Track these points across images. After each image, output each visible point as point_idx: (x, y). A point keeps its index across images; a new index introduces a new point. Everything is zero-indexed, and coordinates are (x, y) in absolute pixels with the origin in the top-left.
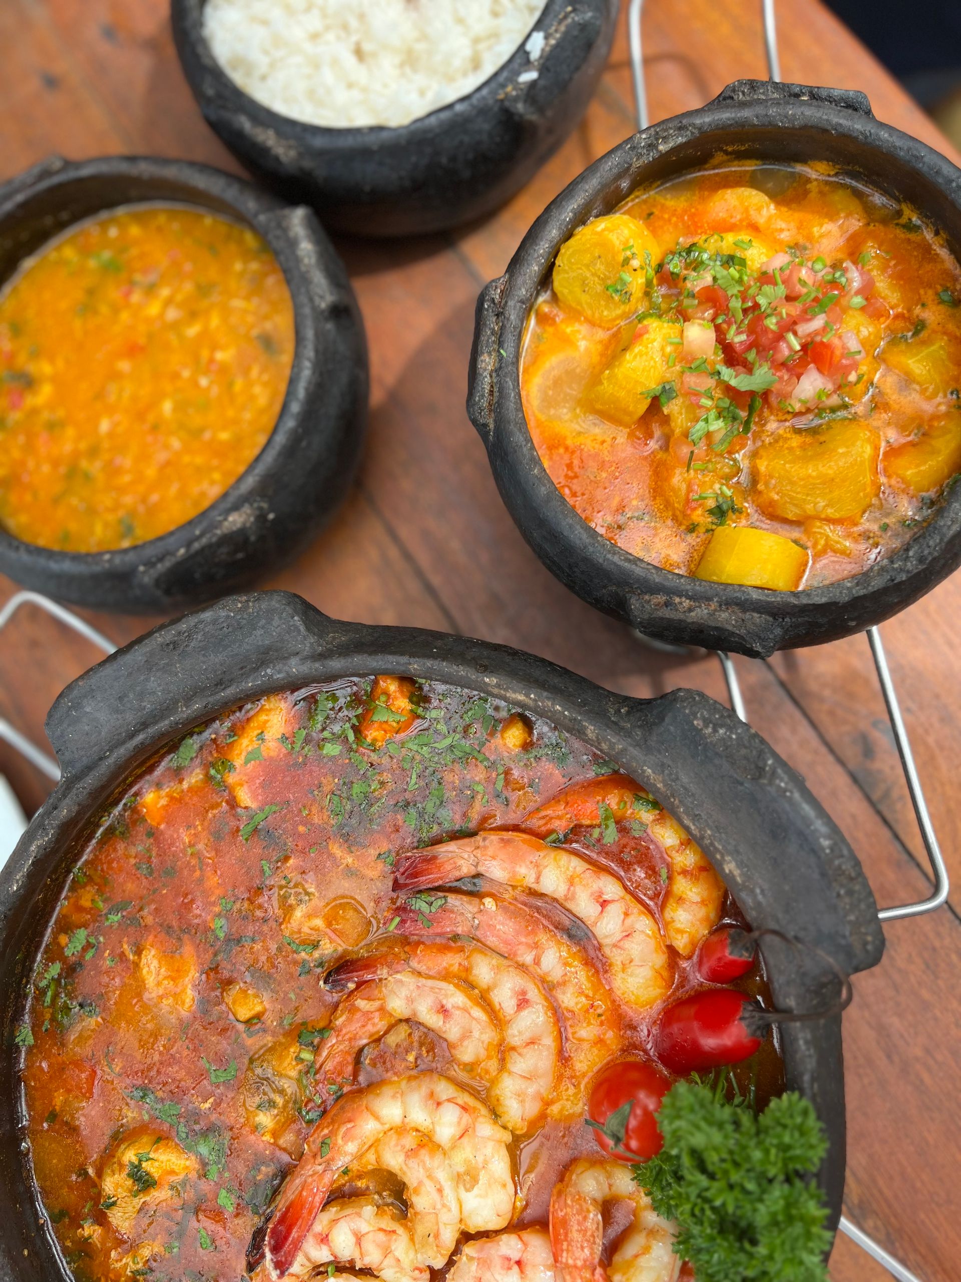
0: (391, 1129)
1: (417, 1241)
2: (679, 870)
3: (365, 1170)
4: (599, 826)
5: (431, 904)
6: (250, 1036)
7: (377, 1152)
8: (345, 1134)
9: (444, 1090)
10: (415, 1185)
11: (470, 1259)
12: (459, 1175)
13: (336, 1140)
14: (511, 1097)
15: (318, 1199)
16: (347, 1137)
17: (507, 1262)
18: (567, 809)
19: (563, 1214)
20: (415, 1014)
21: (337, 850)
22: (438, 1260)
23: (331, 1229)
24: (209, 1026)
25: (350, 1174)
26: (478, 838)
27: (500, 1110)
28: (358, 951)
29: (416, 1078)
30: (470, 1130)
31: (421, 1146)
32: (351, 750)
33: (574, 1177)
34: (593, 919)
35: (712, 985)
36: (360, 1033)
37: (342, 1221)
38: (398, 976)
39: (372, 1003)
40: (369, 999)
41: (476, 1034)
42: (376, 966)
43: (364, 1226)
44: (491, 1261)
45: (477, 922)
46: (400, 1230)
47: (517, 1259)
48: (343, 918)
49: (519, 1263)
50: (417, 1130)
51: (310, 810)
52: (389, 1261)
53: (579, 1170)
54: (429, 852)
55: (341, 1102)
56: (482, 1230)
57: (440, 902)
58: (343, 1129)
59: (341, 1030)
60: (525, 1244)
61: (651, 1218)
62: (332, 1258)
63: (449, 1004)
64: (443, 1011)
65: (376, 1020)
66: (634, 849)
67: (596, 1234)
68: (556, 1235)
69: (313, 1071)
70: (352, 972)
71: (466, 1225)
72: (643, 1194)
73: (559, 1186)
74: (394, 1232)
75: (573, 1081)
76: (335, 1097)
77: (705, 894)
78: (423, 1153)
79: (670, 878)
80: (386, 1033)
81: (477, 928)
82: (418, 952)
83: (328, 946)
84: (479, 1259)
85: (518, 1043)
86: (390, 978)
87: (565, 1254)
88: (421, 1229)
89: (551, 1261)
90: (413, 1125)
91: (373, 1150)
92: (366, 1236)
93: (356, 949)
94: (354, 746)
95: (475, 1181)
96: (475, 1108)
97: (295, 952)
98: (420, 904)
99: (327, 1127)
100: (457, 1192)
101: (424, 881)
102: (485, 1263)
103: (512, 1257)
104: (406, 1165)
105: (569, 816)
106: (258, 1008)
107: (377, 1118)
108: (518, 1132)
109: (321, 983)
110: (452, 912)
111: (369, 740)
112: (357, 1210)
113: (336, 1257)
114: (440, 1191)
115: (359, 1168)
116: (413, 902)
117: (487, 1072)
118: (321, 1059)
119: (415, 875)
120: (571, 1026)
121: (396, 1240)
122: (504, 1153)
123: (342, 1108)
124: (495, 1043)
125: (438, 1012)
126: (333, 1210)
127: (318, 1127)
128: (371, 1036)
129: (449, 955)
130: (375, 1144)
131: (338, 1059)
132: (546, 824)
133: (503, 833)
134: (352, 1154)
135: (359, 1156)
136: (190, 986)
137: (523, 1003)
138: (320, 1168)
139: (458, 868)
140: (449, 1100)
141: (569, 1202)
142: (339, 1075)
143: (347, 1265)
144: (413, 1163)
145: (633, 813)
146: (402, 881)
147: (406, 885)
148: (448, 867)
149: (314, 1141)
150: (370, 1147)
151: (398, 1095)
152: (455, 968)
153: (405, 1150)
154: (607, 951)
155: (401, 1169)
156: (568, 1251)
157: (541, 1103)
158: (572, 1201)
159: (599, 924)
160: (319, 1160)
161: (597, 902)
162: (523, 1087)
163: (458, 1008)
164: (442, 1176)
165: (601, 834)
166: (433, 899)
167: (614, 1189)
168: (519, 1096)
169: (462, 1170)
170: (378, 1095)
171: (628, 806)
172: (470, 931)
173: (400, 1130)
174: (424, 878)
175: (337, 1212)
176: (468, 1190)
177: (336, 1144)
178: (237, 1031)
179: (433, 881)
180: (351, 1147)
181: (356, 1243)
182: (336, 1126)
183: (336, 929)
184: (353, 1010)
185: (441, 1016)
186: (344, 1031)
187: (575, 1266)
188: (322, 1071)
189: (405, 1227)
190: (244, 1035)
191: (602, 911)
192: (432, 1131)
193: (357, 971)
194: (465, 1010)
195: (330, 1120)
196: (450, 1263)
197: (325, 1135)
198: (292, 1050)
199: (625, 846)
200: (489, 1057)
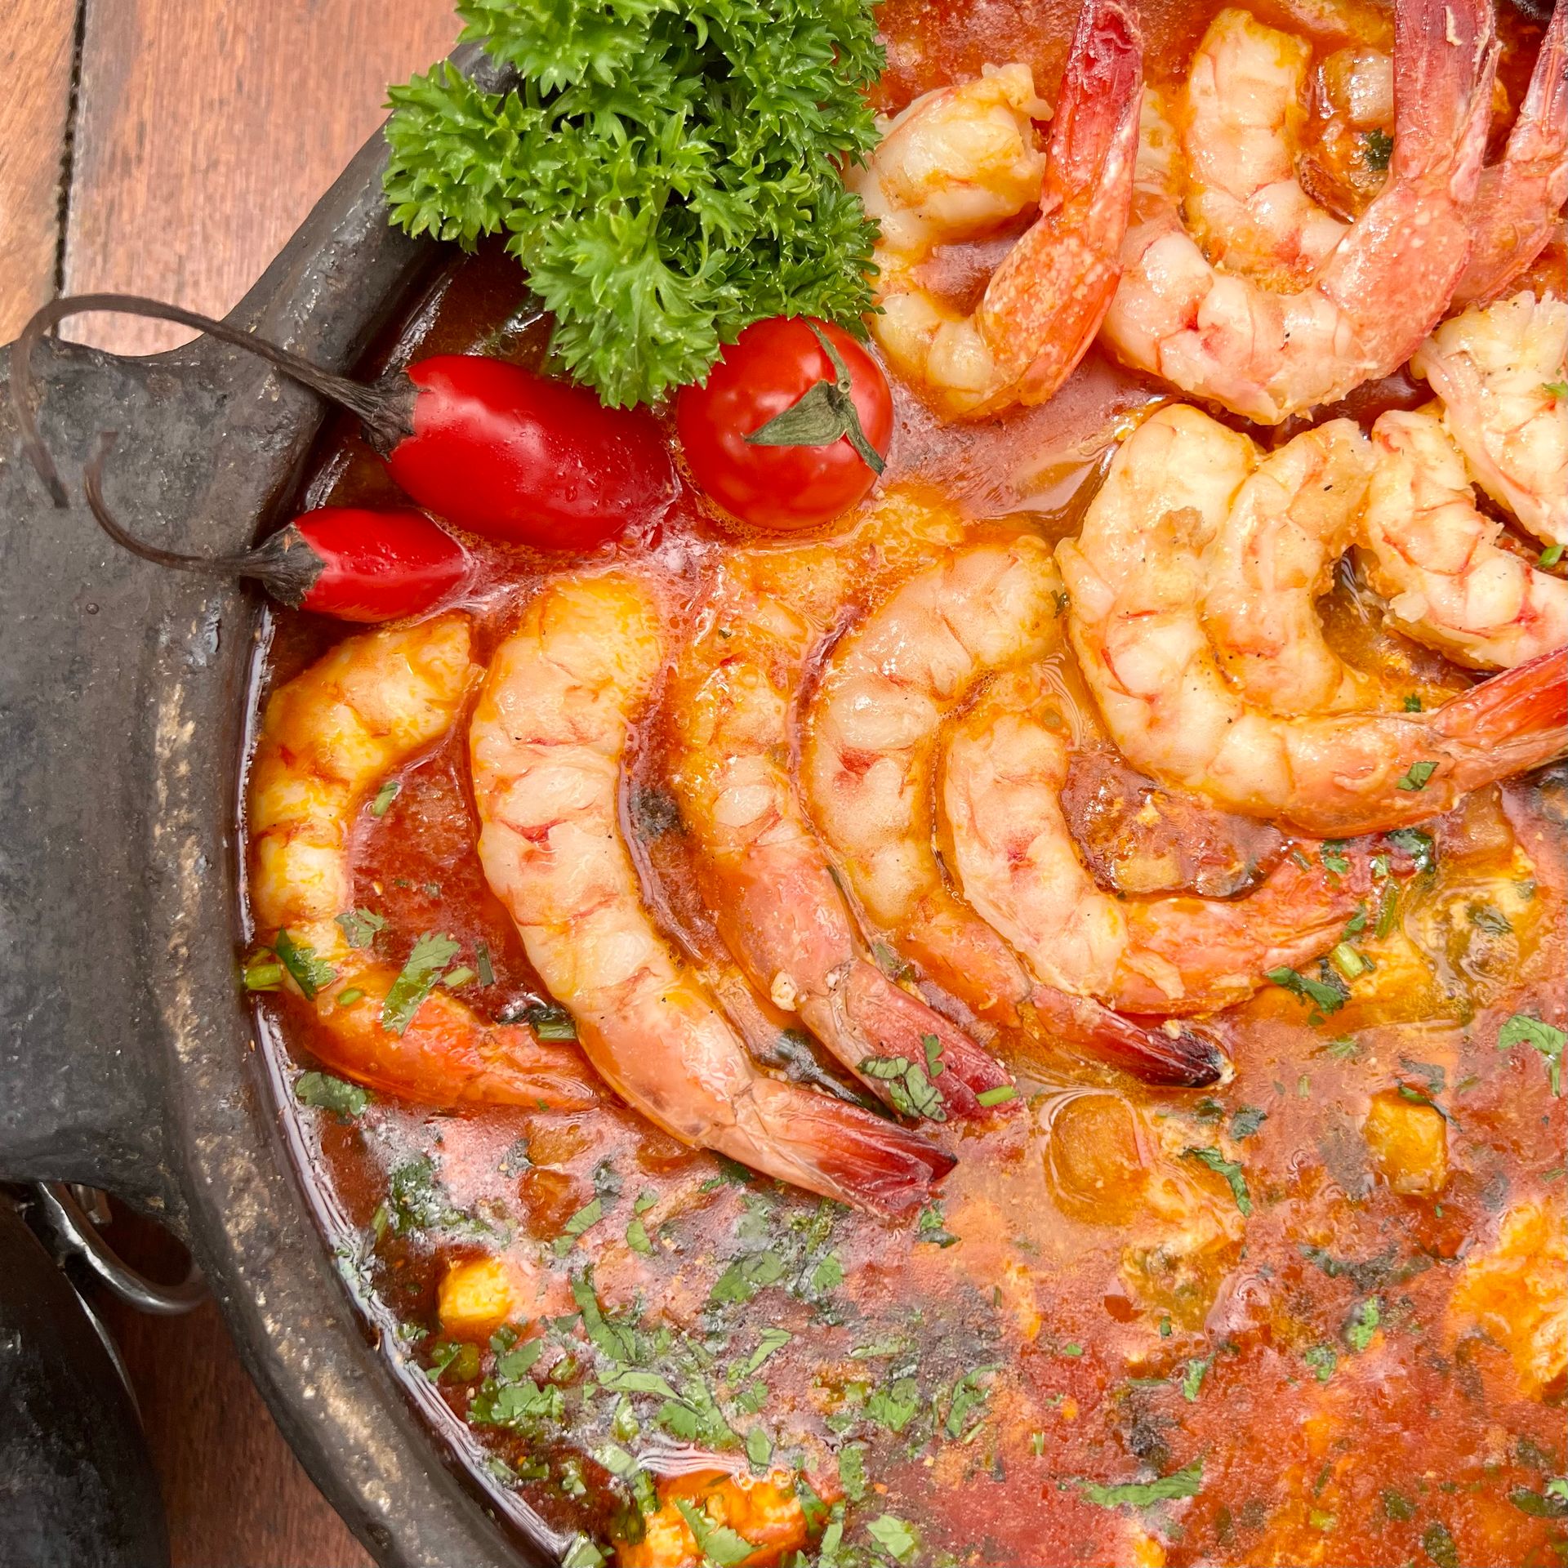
0: (1276, 716)
1: (1359, 495)
2: (339, 790)
3: (1376, 680)
4: (440, 986)
5: (900, 1079)
6: (1437, 1072)
7: (1329, 696)
8: (1363, 774)
9: (1125, 716)
10: (1294, 591)
11: (1277, 395)
12: (1199, 550)
13: (1387, 775)
14: (1007, 613)
15: (1494, 696)
16: (1362, 764)
17: (1214, 343)
18: (478, 1067)
19: (1049, 348)
20: (1081, 890)
21: (1026, 1316)
22: (1341, 437)
23: (1503, 628)
24: (1507, 1144)
25: (1407, 692)
26: (706, 1142)
27: (1047, 606)
28: (1117, 1083)
29: (1166, 773)
30: (1122, 613)
31: (1238, 650)
32: (852, 1507)
33: (988, 394)
34: (589, 822)
35: (451, 532)
36: (1212, 931)
37: (1472, 626)
38: (1064, 984)
39: (1149, 973)
40: (1151, 983)
41: (989, 773)
42: (1097, 1034)
43: (1439, 590)
44: (1241, 365)
45: (832, 979)
46: (1375, 533)
47: (1190, 333)
48: (1102, 1170)
49: (1193, 326)
50: (1227, 681)
51: (1026, 1437)
52: (1431, 498)
53: (972, 400)
54: (833, 1186)
55: (1339, 830)
56: (1225, 429)
57: (880, 1069)
58: (1361, 784)
59: (1247, 962)
60: (1157, 347)
61: (895, 226)
62: (1537, 576)
63: (1000, 864)
64: (1019, 858)
65: (1163, 933)
66: (406, 891)
67: (1012, 270)
68: (1086, 318)
69: (1356, 925)
70: (1149, 1058)
71: (1249, 458)
72: (884, 276)
73: (1029, 400)
74: (1387, 539)
75: (867, 557)
76: (1345, 849)
77: (317, 708)
78: (1240, 635)
79: (375, 787)
80: (1162, 894)
81: (840, 966)
82: (994, 1001)
83: (1169, 1136)
84: (1262, 384)
85: (919, 698)
86: (1084, 992)
87: (1091, 278)
88: (1335, 509)
89: (1124, 287)
90: (1227, 696)
91: (1336, 705)
92: (1445, 568)
93: (1117, 1093)
94: (839, 1510)
95: (1171, 521)
96: (1089, 643)
97: (1245, 1171)
98: (921, 1094)
99: (1390, 808)
100: (1224, 526)
101: (879, 1135)
102: (1254, 367)
103: (1199, 345)
104: (1286, 636)
105: (486, 1052)
106: (1388, 1111)
107: (1285, 756)
108: (1040, 543)
109: (1227, 1077)
110: (868, 1033)
111: (796, 1505)
112: (1432, 625)
113: (1528, 572)
114: (1252, 549)
115: (1383, 691)
116: (932, 1106)
117: (1022, 688)
118: (1323, 935)
119: (887, 1159)
120: (797, 656)
121: (1395, 523)
122: (1089, 530)
123: (1342, 819)
124: (965, 730)
125: (1031, 864)
126: (1479, 655)
127: (1411, 820)
128: (1196, 910)
129: (938, 951)
130: (1324, 711)
131: (1289, 913)
132: (548, 1068)
133: (647, 1114)
134: (1375, 729)
135: (1366, 712)
136: (1497, 1250)
137: (855, 764)
138: (1452, 747)
139: (787, 1112)
140: (1126, 692)
141: (1023, 360)
142: (1309, 882)
143: (1517, 544)
144: (1272, 631)
145: (346, 964)
146: (924, 1168)
147: (922, 1154)
148: (808, 1129)
149: (1434, 801)
150: (1334, 715)
151: (1218, 768)
152: (943, 919)
153: (1272, 663)
154: (614, 740)
155: (1302, 636)
156: (1081, 279)
157: (958, 562)
158: (1016, 357)
159: (582, 804)
160: (1445, 764)
161: (547, 848)
162: (968, 616)
163: (985, 845)
164: (1231, 571)
165: (448, 970)
166: (887, 1085)
167: (931, 323)
168: (988, 605)
169: (1186, 556)
170: (1258, 794)
171: (341, 986)
172: (860, 970)
173: (1258, 702)
174: (873, 1142)
175: (1474, 647)
176: (1196, 514)
177: (1393, 768)
178: (1455, 1097)
179: (860, 1124)
180: (1368, 740)
181: (1473, 569)
182: (1373, 798)
183: (1131, 1159)
184: (1198, 984)
185: (1031, 852)
186: (1242, 957)
187: (1084, 243)
188: (1339, 912)
189: (1362, 532)
190: (1450, 1081)
191: (554, 823)
192: (1196, 660)
193: (1140, 1052)
194: (974, 831)
195: (1380, 816)
196: (1325, 414)
197: (1406, 797)
198: (1370, 991)
199: (421, 910)
200: (997, 712)
